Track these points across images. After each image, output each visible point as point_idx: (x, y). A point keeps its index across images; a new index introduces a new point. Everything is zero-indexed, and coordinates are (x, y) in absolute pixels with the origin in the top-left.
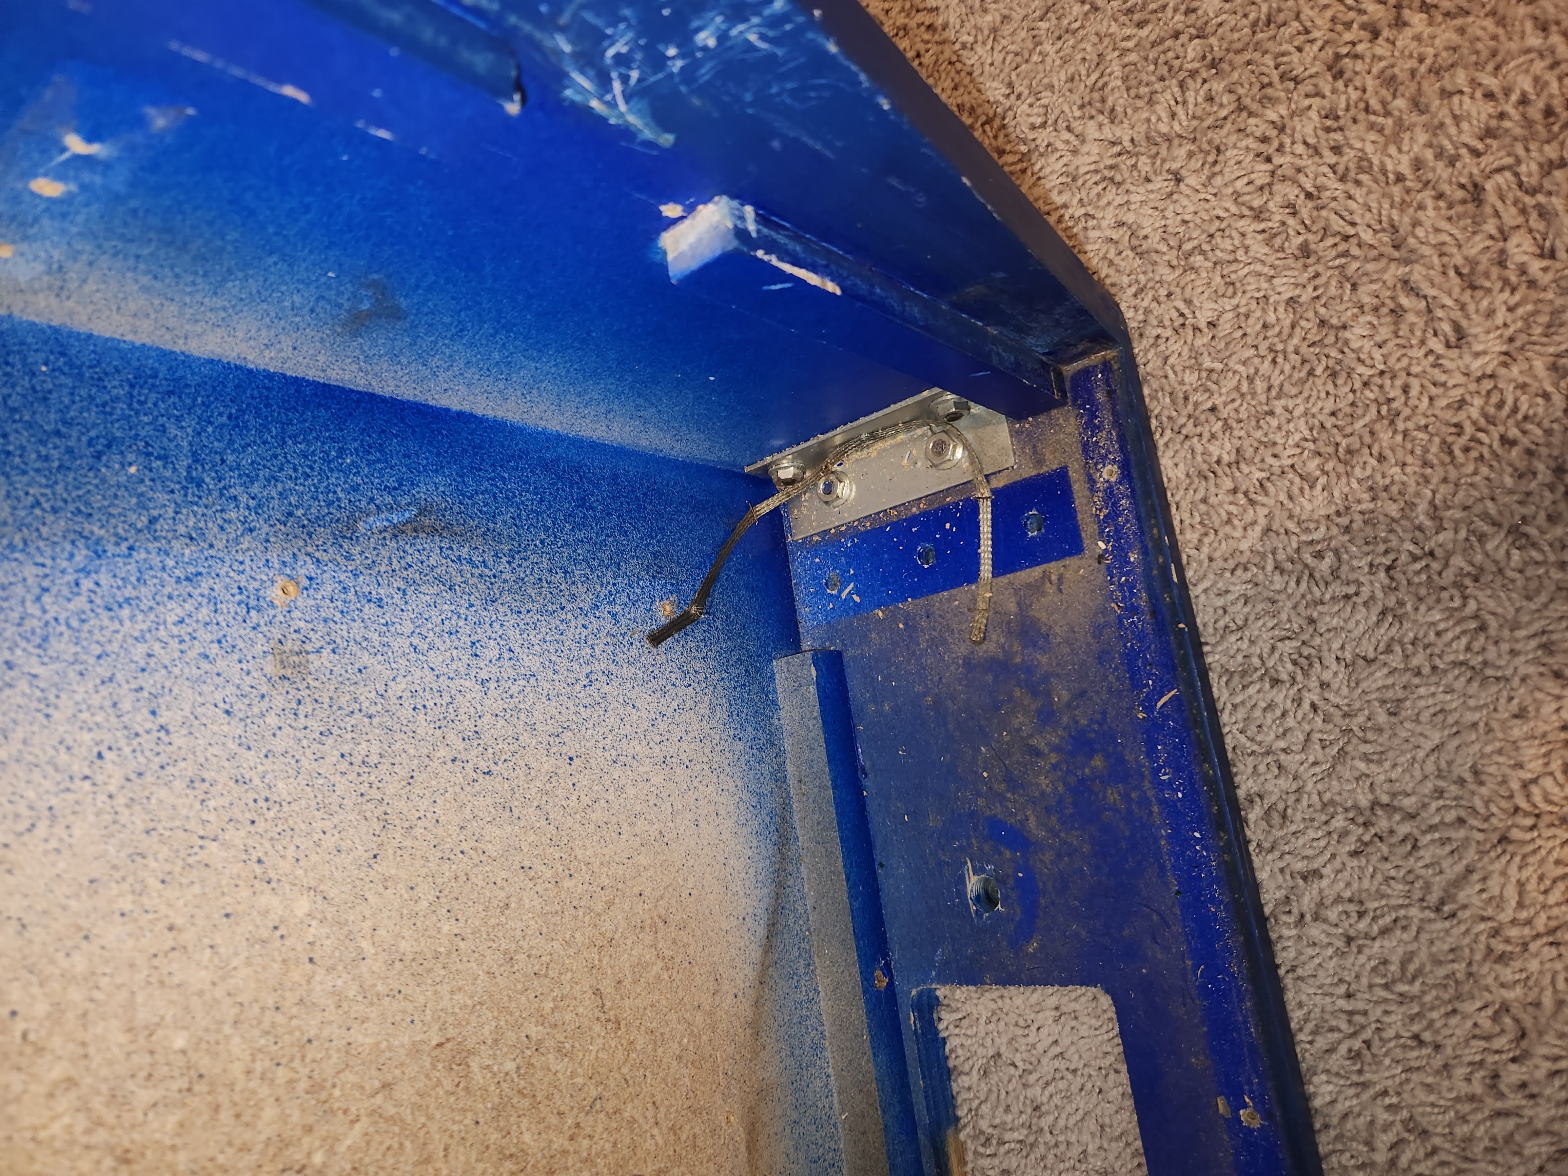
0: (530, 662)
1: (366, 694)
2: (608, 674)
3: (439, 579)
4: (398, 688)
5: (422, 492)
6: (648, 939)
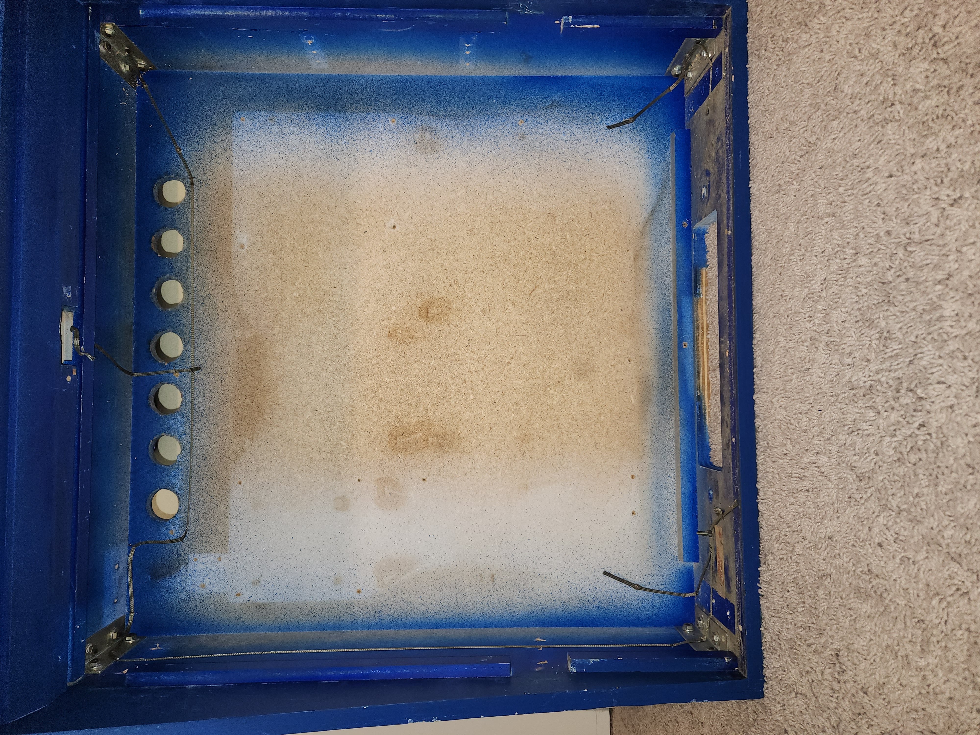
0: (580, 137)
1: (537, 144)
2: (603, 140)
3: (556, 118)
4: (545, 142)
5: (553, 98)
6: (608, 204)
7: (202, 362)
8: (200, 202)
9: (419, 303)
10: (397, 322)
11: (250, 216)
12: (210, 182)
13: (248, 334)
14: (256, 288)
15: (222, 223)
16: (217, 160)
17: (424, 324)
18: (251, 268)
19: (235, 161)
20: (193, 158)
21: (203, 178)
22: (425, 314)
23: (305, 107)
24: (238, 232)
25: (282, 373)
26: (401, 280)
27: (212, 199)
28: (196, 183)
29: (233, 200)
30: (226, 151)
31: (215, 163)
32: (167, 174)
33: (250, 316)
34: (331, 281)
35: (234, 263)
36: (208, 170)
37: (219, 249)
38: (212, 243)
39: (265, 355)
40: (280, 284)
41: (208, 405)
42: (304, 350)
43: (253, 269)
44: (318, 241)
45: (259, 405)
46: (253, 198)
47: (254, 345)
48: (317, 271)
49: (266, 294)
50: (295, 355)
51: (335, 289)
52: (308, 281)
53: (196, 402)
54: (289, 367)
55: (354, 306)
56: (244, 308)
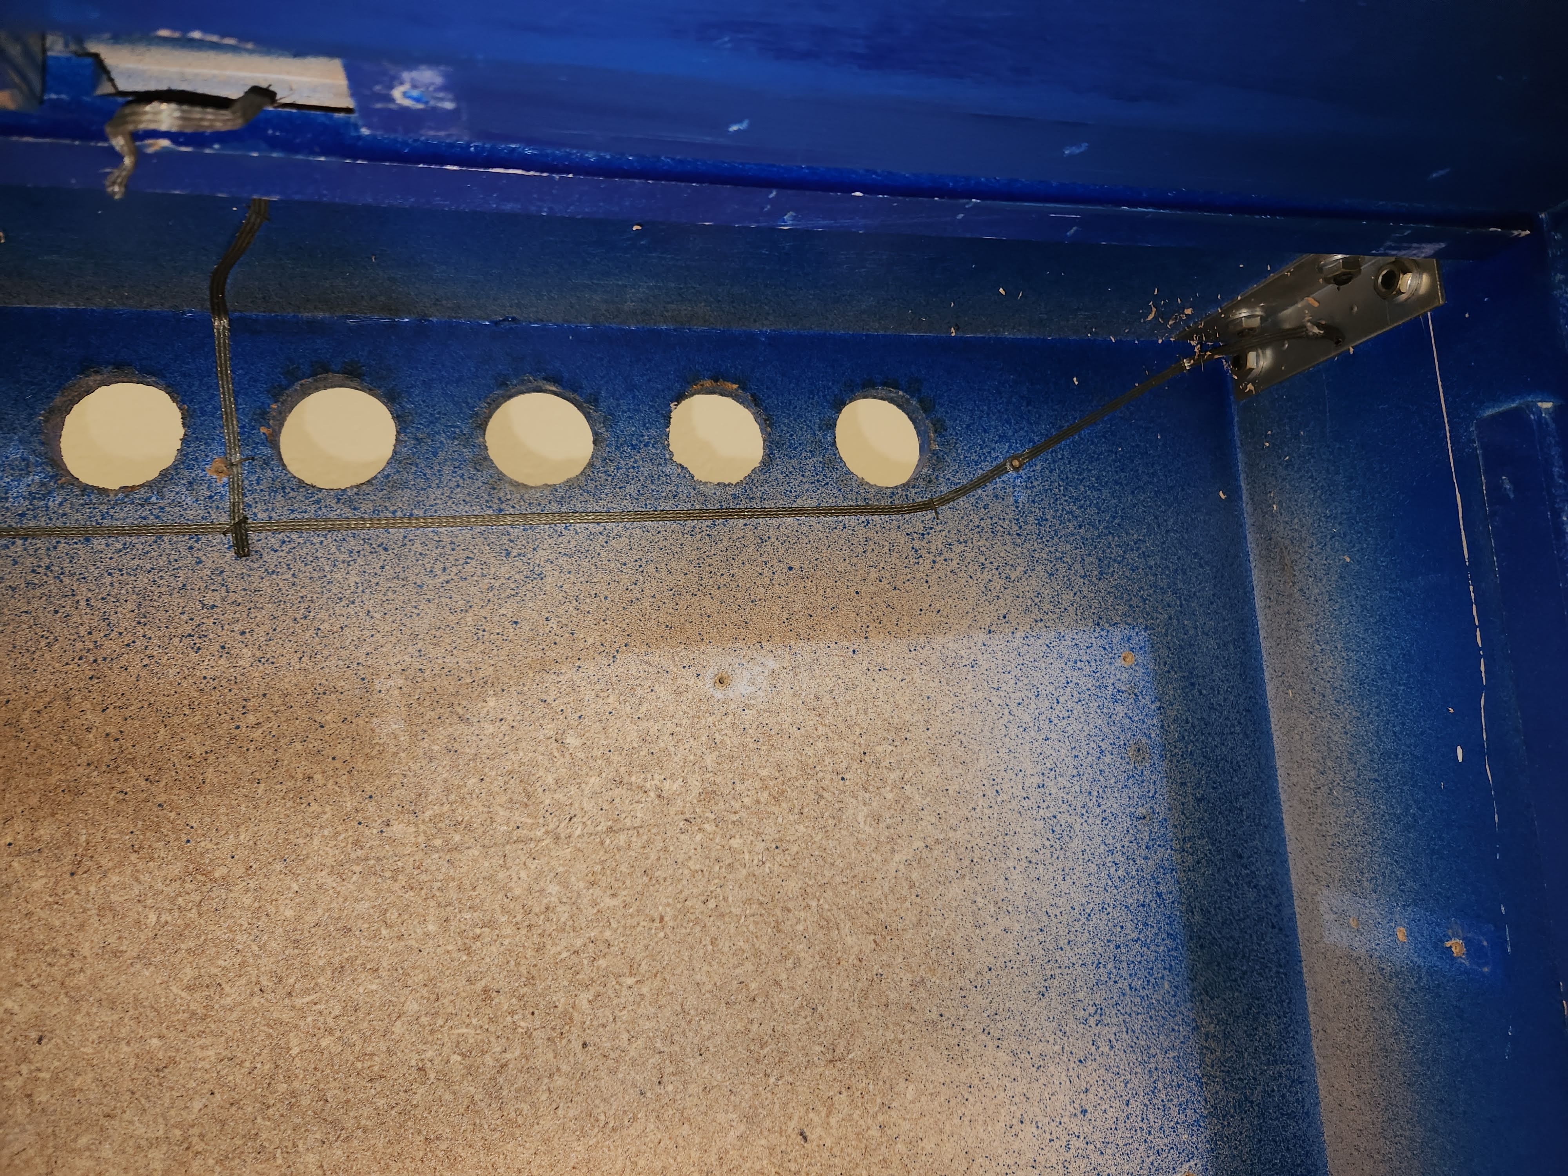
7: (270, 559)
8: (861, 531)
11: (827, 701)
12: (928, 563)
13: (389, 726)
14: (572, 741)
15: (797, 607)
16: (997, 584)
18: (648, 716)
19: (997, 642)
20: (996, 507)
21: (938, 542)
23: (1190, 860)
24: (772, 664)
25: (220, 872)
27: (874, 574)
28: (918, 521)
29: (876, 641)
30: (1027, 610)
31: (986, 576)
32: (940, 428)
33: (461, 728)
34: (611, 1027)
35: (661, 657)
36: (962, 555)
37: (707, 602)
38: (727, 578)
39: (299, 796)
40: (590, 828)
41: (83, 591)
42: (319, 955)
43: (644, 725)
44: (757, 954)
45: (75, 791)
46: (888, 707)
47: (343, 750)
48: (644, 967)
49: (550, 780)
50: (299, 918)
51: (577, 1045)
52: (607, 934)
53: (98, 543)
54: (247, 900)
55: (513, 1136)
56: (492, 702)
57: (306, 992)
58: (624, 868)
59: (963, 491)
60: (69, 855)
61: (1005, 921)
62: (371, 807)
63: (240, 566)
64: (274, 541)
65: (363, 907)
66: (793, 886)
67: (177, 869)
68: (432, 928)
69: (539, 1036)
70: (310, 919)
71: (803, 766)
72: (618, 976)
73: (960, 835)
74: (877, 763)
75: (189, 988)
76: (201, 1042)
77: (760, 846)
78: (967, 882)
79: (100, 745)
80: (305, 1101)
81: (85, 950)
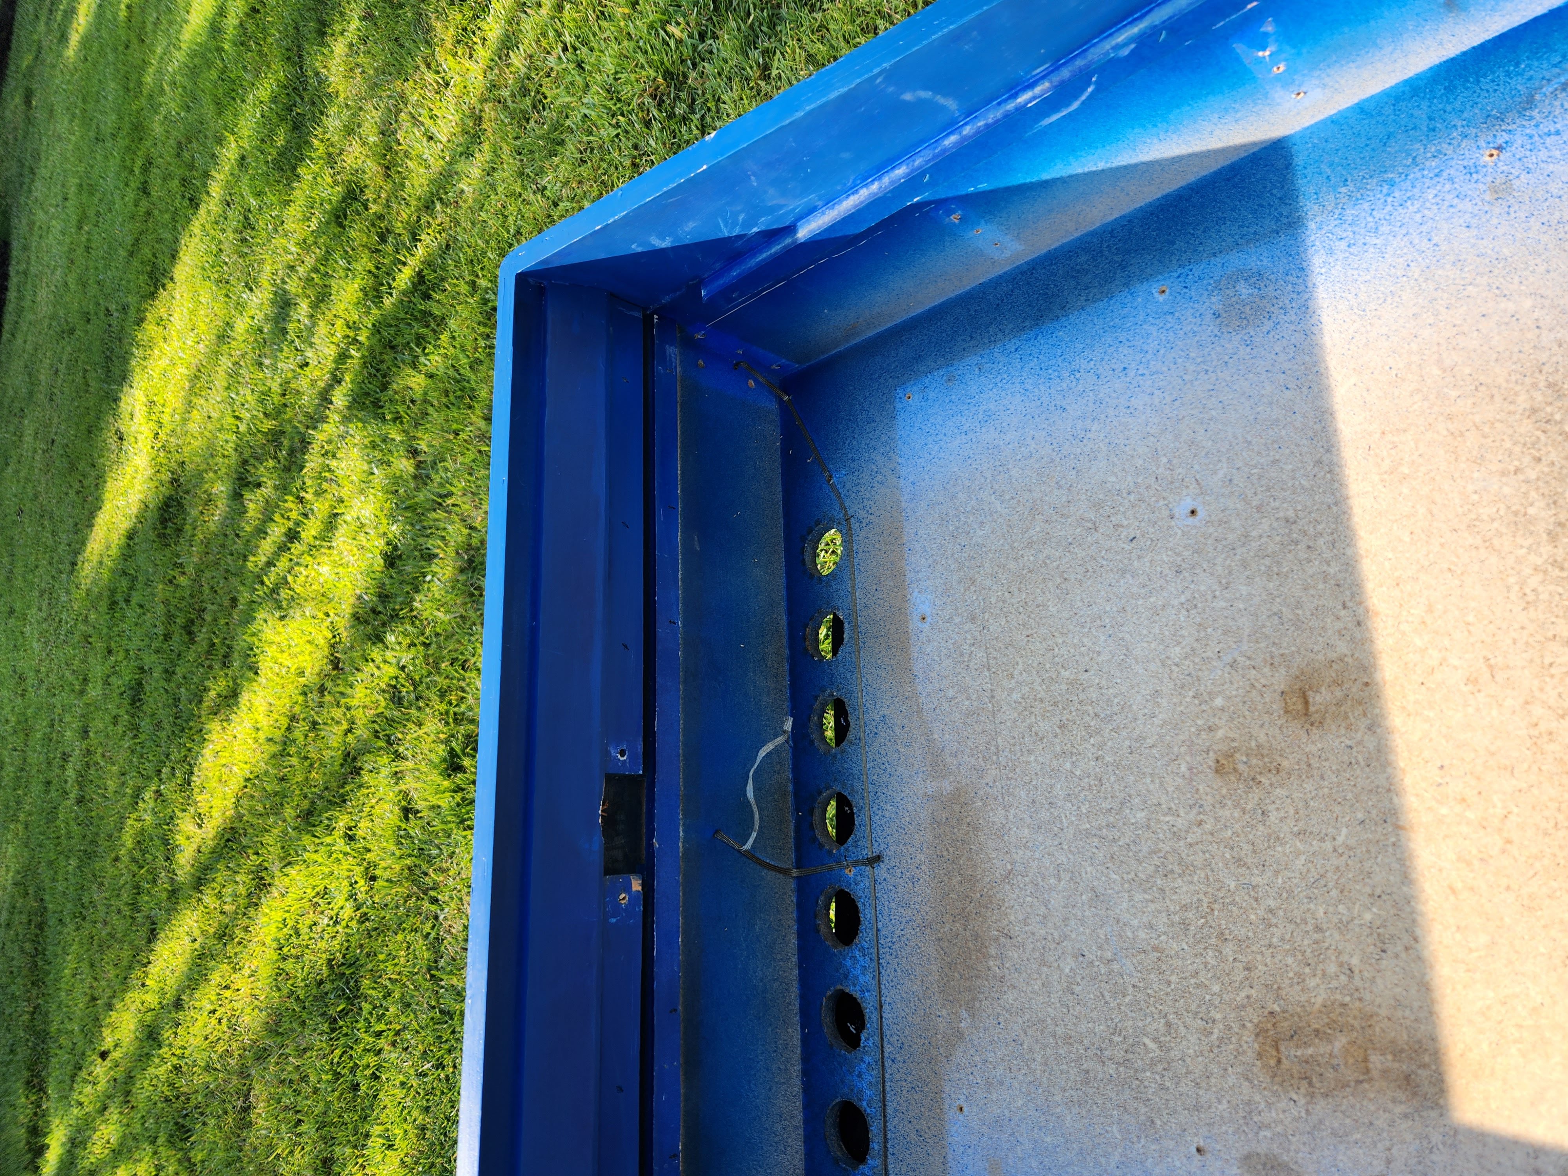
8: (860, 556)
9: (1280, 680)
10: (1232, 735)
11: (930, 561)
12: (872, 517)
13: (947, 786)
14: (951, 693)
15: (892, 584)
16: (879, 478)
17: (1303, 733)
18: (939, 656)
19: (904, 473)
20: (848, 485)
21: (862, 514)
22: (1300, 706)
23: (1000, 335)
24: (916, 594)
25: (1009, 867)
26: (1225, 633)
27: (877, 546)
28: (855, 526)
29: (905, 539)
30: (890, 459)
31: (876, 484)
33: (946, 751)
34: (1077, 658)
35: (914, 652)
36: (868, 499)
37: (891, 631)
38: (882, 623)
39: (976, 829)
40: (987, 680)
41: (899, 933)
42: (1044, 815)
43: (943, 658)
44: (1044, 580)
45: (976, 937)
46: (933, 527)
47: (957, 808)
48: (1050, 643)
49: (967, 703)
50: (1028, 827)
51: (1086, 675)
52: (1035, 665)
53: (880, 925)
54: (1020, 852)
55: (1130, 706)
56: (935, 736)
57: (1061, 822)
58: (1005, 660)
59: (842, 504)
60: (1002, 940)
61: (1029, 439)
62: (981, 793)
63: (886, 861)
64: (876, 844)
65: (1023, 794)
66: (1012, 565)
67: (1008, 887)
68: (1032, 758)
69: (1082, 696)
70: (1029, 820)
71: (959, 569)
72: (1054, 657)
73: (988, 475)
74: (957, 528)
75: (1059, 881)
76: (1083, 874)
77: (995, 587)
78: (1010, 466)
79: (958, 925)
80: (1112, 819)
81: (1043, 932)
